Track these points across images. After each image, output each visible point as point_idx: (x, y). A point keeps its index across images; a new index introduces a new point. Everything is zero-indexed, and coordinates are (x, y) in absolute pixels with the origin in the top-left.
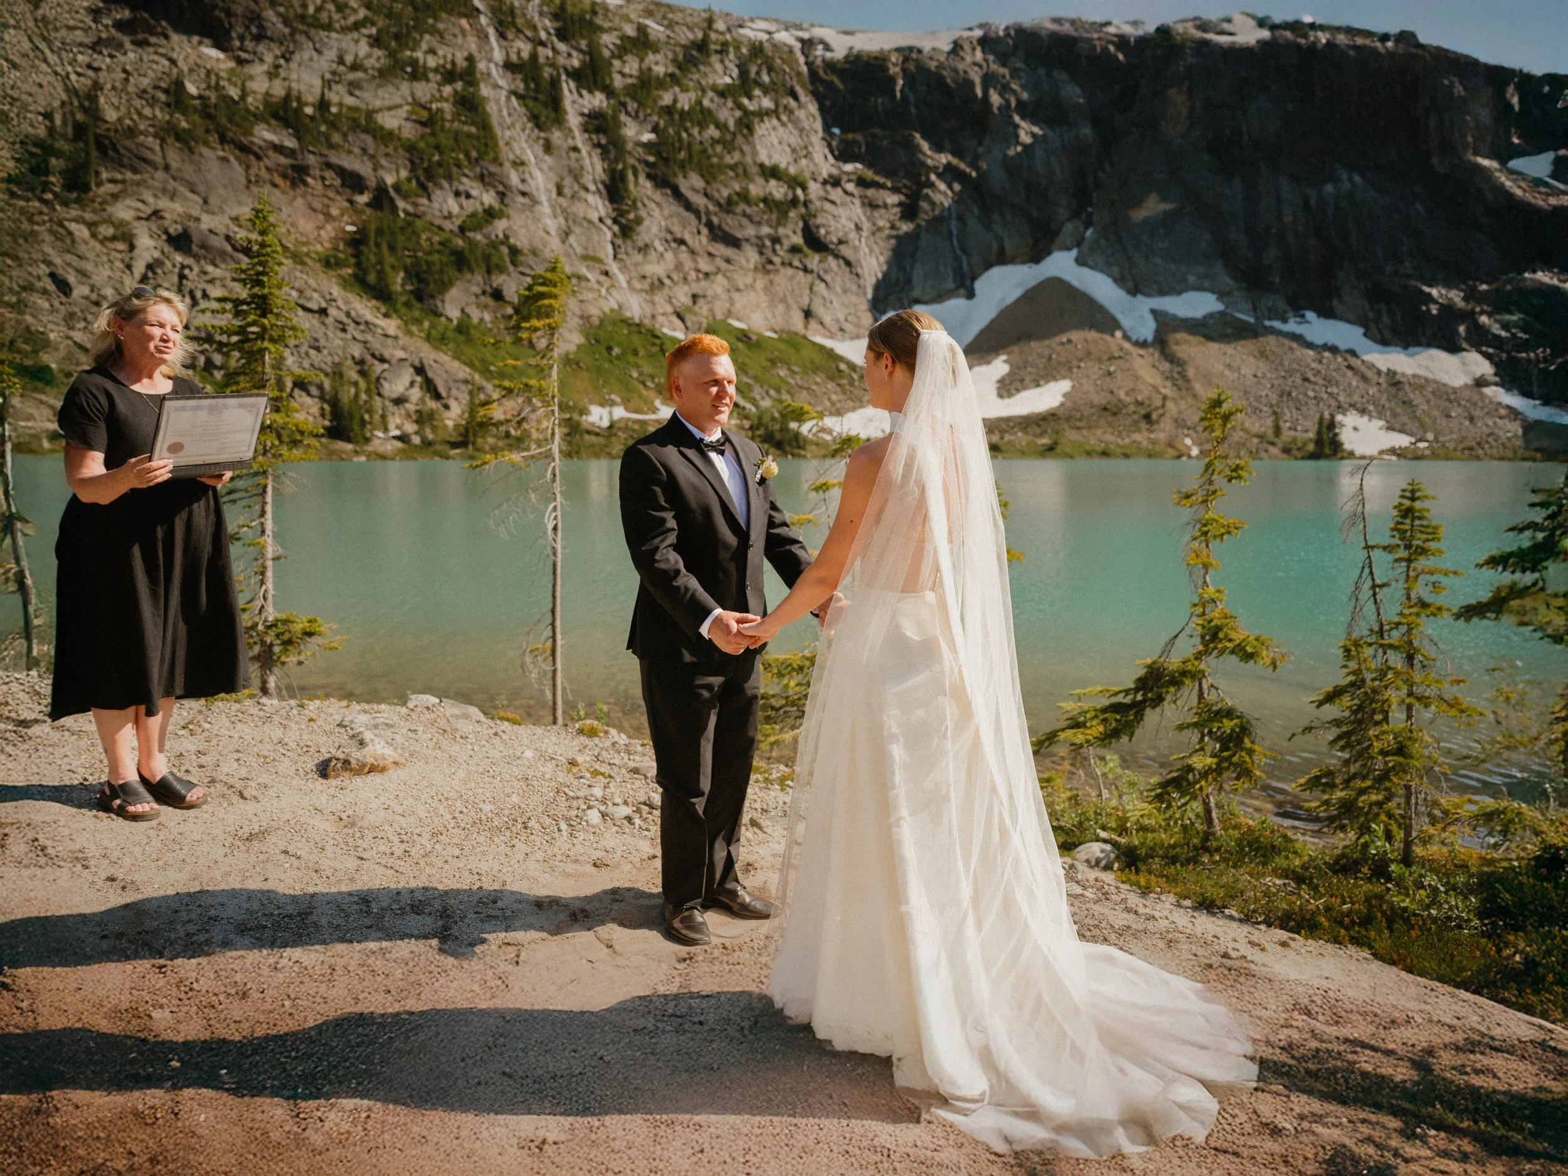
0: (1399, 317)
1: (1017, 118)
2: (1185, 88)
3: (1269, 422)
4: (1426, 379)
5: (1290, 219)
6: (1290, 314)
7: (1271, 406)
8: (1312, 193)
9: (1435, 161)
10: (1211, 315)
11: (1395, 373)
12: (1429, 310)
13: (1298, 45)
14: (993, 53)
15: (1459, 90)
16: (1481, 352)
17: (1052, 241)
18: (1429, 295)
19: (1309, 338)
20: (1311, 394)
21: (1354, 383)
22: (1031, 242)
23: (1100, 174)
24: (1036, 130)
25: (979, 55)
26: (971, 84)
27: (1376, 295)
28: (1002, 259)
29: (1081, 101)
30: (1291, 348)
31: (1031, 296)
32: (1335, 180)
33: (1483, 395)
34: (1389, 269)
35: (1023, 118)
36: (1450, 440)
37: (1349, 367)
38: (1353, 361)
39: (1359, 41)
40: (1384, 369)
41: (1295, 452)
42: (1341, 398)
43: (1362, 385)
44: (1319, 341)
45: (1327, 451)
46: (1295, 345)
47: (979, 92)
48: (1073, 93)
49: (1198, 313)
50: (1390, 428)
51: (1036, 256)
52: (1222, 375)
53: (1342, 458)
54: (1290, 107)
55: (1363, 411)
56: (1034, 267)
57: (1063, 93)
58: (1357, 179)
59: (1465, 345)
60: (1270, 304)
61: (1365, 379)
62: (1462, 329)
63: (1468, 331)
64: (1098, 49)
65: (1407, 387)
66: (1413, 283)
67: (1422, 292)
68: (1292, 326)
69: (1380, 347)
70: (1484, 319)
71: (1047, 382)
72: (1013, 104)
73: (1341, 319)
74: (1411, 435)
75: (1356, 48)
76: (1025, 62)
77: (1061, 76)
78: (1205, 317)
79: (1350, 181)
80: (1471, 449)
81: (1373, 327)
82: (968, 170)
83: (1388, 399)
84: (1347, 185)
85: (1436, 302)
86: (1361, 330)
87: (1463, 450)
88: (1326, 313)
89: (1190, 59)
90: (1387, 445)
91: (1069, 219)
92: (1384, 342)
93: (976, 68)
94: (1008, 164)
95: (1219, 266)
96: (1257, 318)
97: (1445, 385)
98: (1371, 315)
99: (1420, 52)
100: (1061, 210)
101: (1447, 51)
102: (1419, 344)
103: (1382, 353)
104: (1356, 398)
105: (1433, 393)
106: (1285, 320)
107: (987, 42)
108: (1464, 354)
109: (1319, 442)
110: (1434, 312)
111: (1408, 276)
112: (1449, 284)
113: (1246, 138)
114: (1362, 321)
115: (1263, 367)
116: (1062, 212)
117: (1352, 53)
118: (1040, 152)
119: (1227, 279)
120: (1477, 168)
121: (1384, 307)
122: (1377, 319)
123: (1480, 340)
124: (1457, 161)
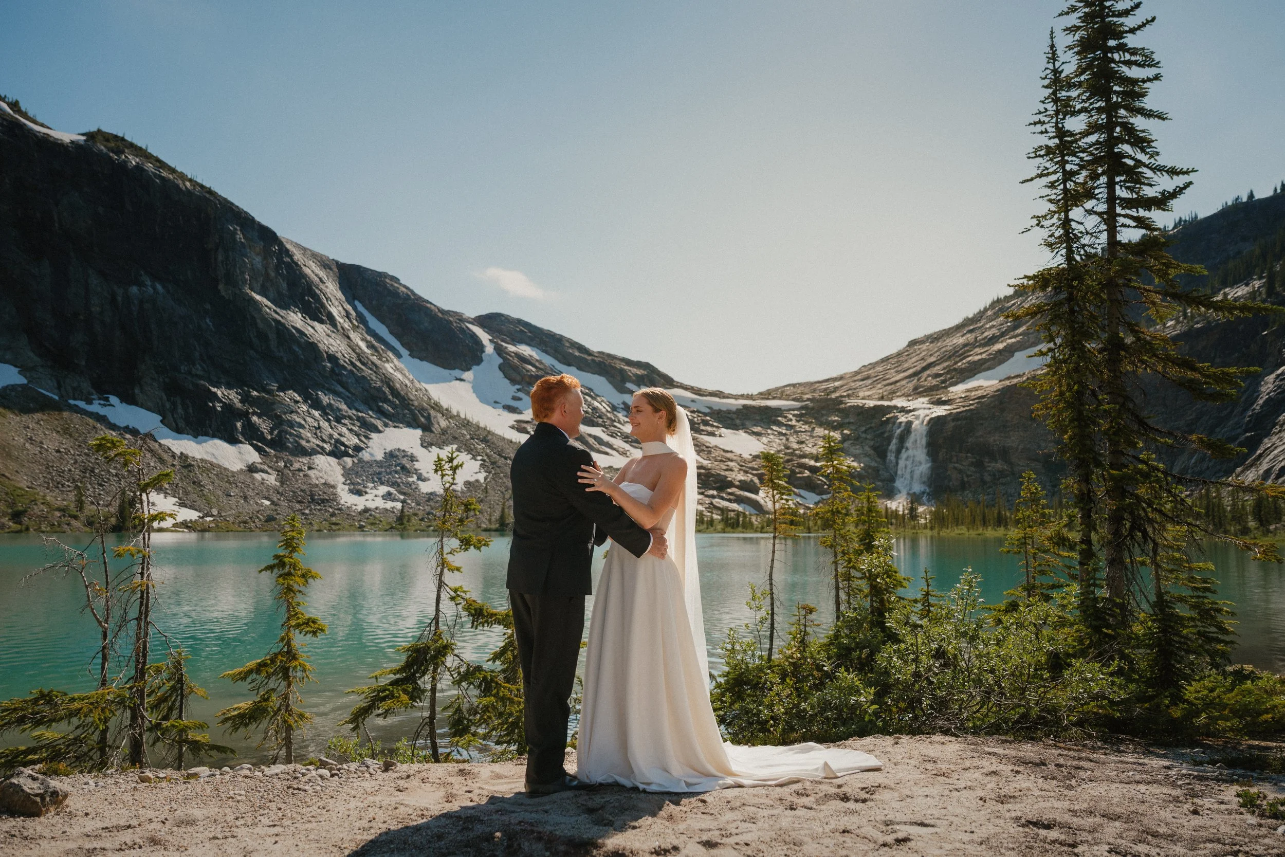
0: (191, 411)
3: (72, 496)
4: (212, 464)
5: (98, 309)
6: (95, 397)
7: (74, 481)
8: (120, 292)
9: (221, 287)
10: (13, 387)
11: (187, 457)
12: (214, 406)
13: (110, 157)
15: (239, 236)
16: (252, 445)
18: (215, 394)
19: (112, 420)
20: (114, 472)
21: (152, 464)
27: (173, 389)
30: (94, 427)
32: (141, 284)
33: (254, 478)
34: (183, 368)
36: (230, 514)
37: (148, 449)
38: (152, 444)
39: (164, 174)
40: (178, 453)
41: (97, 526)
43: (159, 465)
44: (122, 425)
45: (129, 524)
46: (99, 425)
50: (183, 505)
52: (23, 448)
54: (101, 210)
55: (160, 489)
58: (159, 287)
59: (241, 438)
60: (75, 385)
61: (162, 461)
62: (239, 425)
63: (243, 426)
65: (196, 469)
66: (202, 382)
67: (209, 390)
68: (95, 407)
69: (175, 434)
70: (255, 418)
73: (142, 406)
74: (200, 511)
75: (163, 179)
78: (5, 389)
79: (153, 288)
80: (245, 522)
81: (169, 415)
83: (181, 479)
84: (151, 290)
85: (221, 401)
86: (161, 418)
87: (240, 523)
88: (129, 399)
90: (180, 520)
92: (178, 431)
95: (23, 341)
96: (61, 397)
97: (226, 469)
98: (168, 405)
99: (212, 199)
101: (232, 204)
102: (206, 434)
103: (174, 439)
105: (217, 475)
106: (89, 402)
108: (240, 445)
109: (121, 516)
110: (219, 409)
111: (201, 378)
112: (229, 387)
113: (57, 225)
114: (160, 410)
115: (67, 443)
117: (157, 180)
119: (31, 354)
120: (252, 299)
121: (178, 400)
122: (174, 410)
123: (252, 435)
124: (238, 292)
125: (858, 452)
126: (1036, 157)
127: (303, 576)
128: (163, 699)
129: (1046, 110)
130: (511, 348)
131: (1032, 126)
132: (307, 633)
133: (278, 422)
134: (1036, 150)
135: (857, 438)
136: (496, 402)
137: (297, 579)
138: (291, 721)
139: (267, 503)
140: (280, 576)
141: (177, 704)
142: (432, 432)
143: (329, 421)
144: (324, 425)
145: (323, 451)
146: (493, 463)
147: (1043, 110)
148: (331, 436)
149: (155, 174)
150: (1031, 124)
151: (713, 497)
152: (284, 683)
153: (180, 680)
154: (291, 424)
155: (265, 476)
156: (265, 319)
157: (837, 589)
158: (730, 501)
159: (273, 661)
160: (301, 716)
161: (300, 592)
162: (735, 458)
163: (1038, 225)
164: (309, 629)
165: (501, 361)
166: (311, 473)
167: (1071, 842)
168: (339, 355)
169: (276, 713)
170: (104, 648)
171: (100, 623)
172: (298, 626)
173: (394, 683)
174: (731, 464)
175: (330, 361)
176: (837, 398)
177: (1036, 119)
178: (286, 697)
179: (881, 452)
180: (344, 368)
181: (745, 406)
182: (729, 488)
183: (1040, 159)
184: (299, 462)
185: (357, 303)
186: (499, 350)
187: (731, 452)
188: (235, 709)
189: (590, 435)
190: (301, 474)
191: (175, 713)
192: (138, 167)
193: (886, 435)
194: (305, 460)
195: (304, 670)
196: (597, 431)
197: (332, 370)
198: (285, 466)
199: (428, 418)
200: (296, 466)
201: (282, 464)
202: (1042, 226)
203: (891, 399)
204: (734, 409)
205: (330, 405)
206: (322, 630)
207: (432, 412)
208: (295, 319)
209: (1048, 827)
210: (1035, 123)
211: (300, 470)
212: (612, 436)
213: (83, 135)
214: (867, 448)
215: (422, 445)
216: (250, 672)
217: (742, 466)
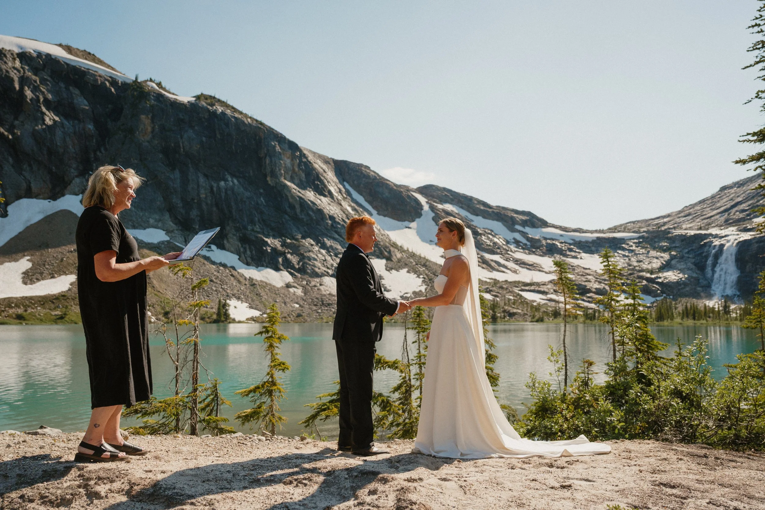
0: (254, 252)
1: (44, 109)
2: (150, 116)
4: (266, 283)
5: (204, 196)
8: (215, 185)
9: (268, 179)
10: (163, 242)
11: (252, 279)
12: (267, 250)
13: (208, 109)
14: (29, 65)
15: (278, 148)
16: (288, 271)
17: (66, 187)
18: (267, 242)
19: (213, 259)
20: (214, 288)
21: (234, 284)
22: (50, 187)
23: (98, 153)
24: (57, 119)
25: (18, 64)
26: (12, 80)
27: (244, 240)
28: (29, 194)
29: (87, 108)
30: (204, 264)
31: (49, 220)
32: (226, 180)
33: (289, 291)
34: (249, 228)
35: (48, 109)
37: (232, 275)
38: (234, 273)
39: (236, 115)
40: (248, 277)
41: (207, 319)
42: (228, 291)
43: (238, 285)
44: (218, 262)
45: (223, 319)
46: (206, 262)
47: (17, 86)
48: (83, 104)
49: (155, 241)
50: (251, 307)
51: (54, 196)
53: (230, 323)
54: (204, 139)
55: (238, 298)
56: (52, 202)
57: (75, 101)
58: (235, 181)
59: (282, 268)
61: (239, 282)
62: (280, 260)
63: (283, 260)
64: (99, 82)
65: (258, 286)
66: (260, 235)
67: (264, 240)
68: (204, 252)
69: (246, 266)
70: (289, 256)
71: (60, 275)
72: (42, 100)
73: (228, 251)
74: (260, 311)
76: (51, 77)
77: (76, 91)
78: (159, 243)
79: (232, 182)
80: (285, 317)
81: (243, 256)
82: (6, 133)
83: (250, 293)
84: (231, 184)
85: (270, 246)
86: (238, 257)
87: (282, 318)
88: (221, 247)
89: (153, 101)
90: (250, 316)
91: (77, 176)
92: (248, 264)
93: (15, 71)
94: (35, 134)
95: (167, 216)
97: (274, 286)
98: (242, 250)
99: (262, 127)
100: (72, 170)
101: (273, 129)
102: (263, 266)
103: (246, 269)
104: (235, 292)
105: (269, 290)
107: (23, 56)
108: (281, 272)
109: (219, 314)
110: (269, 251)
111: (259, 233)
112: (274, 237)
113: (182, 150)
114: (238, 253)
116: (74, 172)
117: (233, 120)
118: (59, 133)
119: (171, 223)
120: (285, 186)
121: (247, 247)
122: (245, 252)
123: (288, 265)
124: (277, 181)
125: (683, 267)
126: (754, 49)
127: (279, 338)
128: (208, 406)
129: (761, 16)
130: (440, 206)
131: (751, 28)
132: (280, 370)
133: (302, 257)
134: (755, 45)
135: (682, 257)
136: (431, 241)
137: (276, 340)
138: (274, 421)
139: (297, 306)
140: (267, 338)
141: (215, 408)
142: (392, 261)
143: (331, 256)
144: (328, 258)
145: (328, 275)
146: (430, 280)
147: (759, 16)
148: (332, 265)
149: (232, 116)
150: (750, 27)
151: (577, 300)
152: (269, 400)
153: (216, 395)
154: (309, 259)
155: (295, 290)
156: (293, 197)
157: (614, 350)
158: (589, 302)
159: (263, 386)
160: (280, 419)
161: (277, 347)
162: (592, 273)
163: (756, 97)
164: (280, 368)
165: (433, 215)
166: (321, 288)
167: (684, 496)
168: (335, 216)
169: (265, 416)
170: (177, 375)
171: (174, 362)
172: (275, 366)
173: (331, 402)
174: (589, 277)
175: (330, 220)
176: (666, 229)
177: (753, 23)
178: (271, 407)
179: (701, 267)
180: (339, 223)
181: (598, 238)
182: (589, 293)
183: (757, 51)
184: (315, 281)
185: (345, 183)
186: (432, 208)
187: (589, 269)
188: (244, 413)
189: (492, 260)
190: (316, 288)
191: (214, 413)
192: (223, 113)
193: (704, 255)
194: (318, 280)
195: (280, 392)
196: (497, 258)
197: (332, 225)
198: (307, 284)
199: (390, 252)
200: (313, 283)
201: (305, 283)
202: (760, 98)
203: (708, 229)
204: (590, 240)
205: (331, 246)
206: (288, 369)
207: (392, 249)
208: (310, 195)
209: (673, 487)
210: (753, 26)
211: (315, 286)
212: (507, 260)
213: (194, 97)
214: (689, 264)
215: (386, 269)
216: (250, 391)
217: (597, 278)
